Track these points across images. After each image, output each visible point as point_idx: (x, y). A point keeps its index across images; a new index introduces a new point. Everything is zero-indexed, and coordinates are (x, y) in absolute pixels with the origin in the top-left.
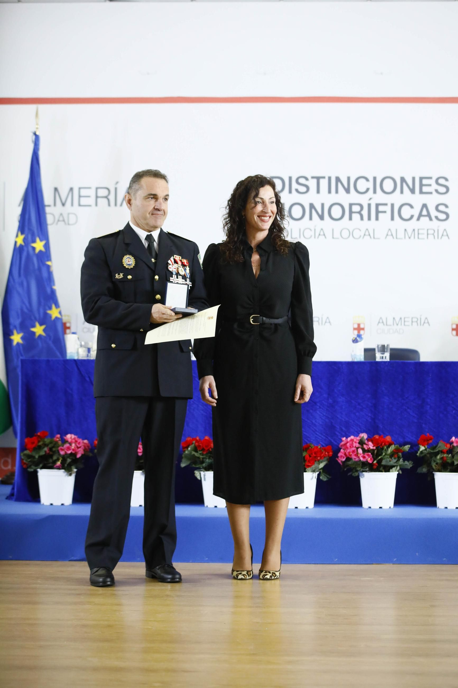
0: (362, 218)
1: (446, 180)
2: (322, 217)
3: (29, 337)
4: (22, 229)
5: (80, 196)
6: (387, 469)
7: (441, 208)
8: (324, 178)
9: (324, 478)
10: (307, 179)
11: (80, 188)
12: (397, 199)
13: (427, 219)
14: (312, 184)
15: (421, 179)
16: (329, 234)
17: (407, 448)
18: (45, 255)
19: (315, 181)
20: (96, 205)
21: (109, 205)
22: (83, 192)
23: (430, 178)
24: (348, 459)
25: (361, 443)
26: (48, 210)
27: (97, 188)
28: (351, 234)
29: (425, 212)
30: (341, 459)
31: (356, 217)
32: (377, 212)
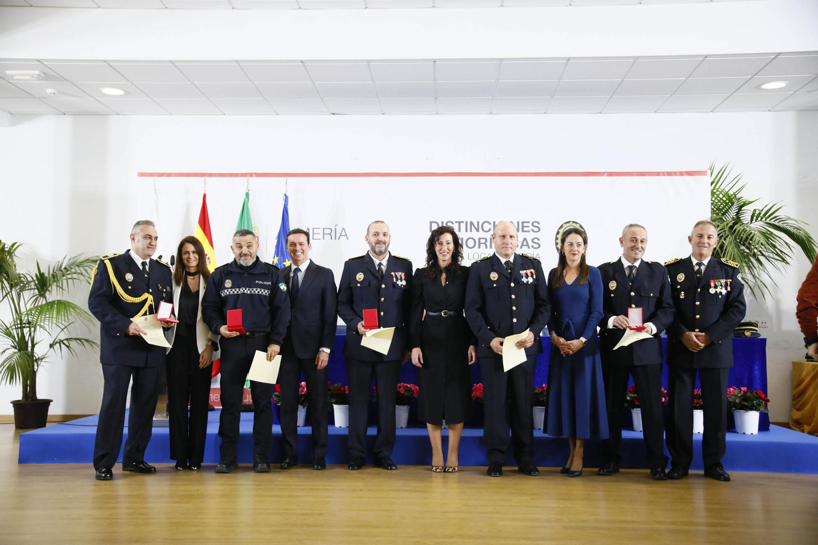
0: (486, 247)
1: (539, 223)
4: (277, 254)
5: (313, 234)
7: (535, 241)
8: (463, 222)
10: (453, 223)
11: (313, 229)
13: (527, 247)
15: (523, 223)
19: (458, 224)
20: (324, 239)
21: (331, 239)
22: (315, 231)
23: (529, 222)
27: (324, 229)
29: (525, 243)
31: (483, 246)
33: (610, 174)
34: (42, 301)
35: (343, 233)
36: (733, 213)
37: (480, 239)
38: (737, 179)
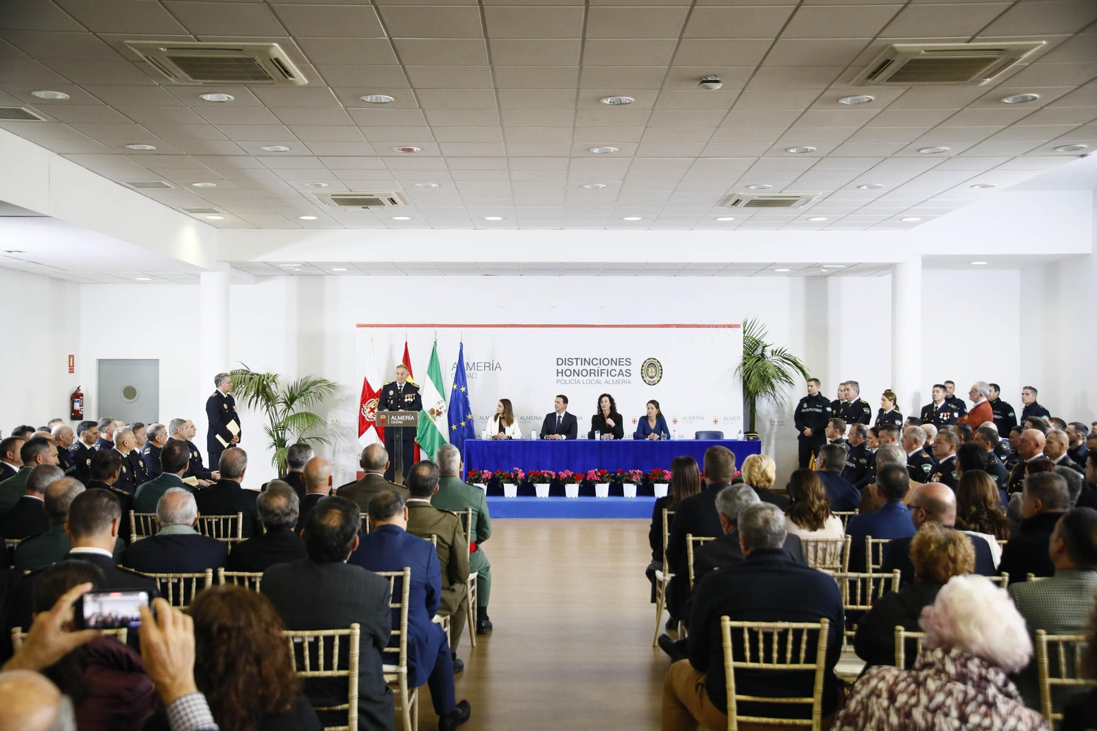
1: (630, 359)
2: (578, 375)
3: (459, 426)
4: (456, 382)
5: (478, 366)
6: (605, 483)
7: (627, 371)
8: (579, 359)
9: (581, 486)
10: (572, 359)
12: (610, 367)
13: (621, 376)
14: (574, 361)
15: (620, 359)
16: (581, 382)
17: (613, 474)
18: (466, 394)
20: (485, 370)
21: (490, 370)
22: (479, 364)
23: (623, 359)
24: (591, 479)
25: (596, 472)
26: (466, 372)
27: (485, 363)
28: (591, 382)
29: (620, 373)
30: (588, 479)
31: (592, 375)
32: (601, 373)
33: (678, 326)
34: (291, 413)
35: (498, 366)
36: (759, 351)
37: (590, 370)
38: (763, 327)
